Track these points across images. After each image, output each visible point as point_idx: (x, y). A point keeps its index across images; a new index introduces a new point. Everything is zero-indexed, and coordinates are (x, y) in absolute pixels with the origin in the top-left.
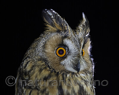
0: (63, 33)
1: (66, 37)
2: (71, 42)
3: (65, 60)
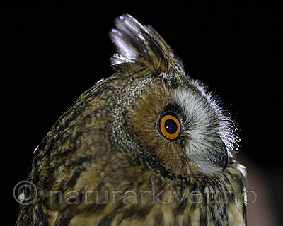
0: (166, 77)
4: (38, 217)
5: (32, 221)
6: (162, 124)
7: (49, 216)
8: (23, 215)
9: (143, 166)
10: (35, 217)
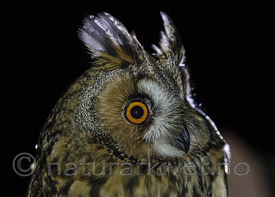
0: (134, 68)
1: (142, 76)
2: (155, 85)
3: (152, 128)
4: (47, 183)
5: (42, 186)
6: (129, 109)
7: (56, 183)
8: (34, 182)
9: (98, 145)
10: (44, 183)
